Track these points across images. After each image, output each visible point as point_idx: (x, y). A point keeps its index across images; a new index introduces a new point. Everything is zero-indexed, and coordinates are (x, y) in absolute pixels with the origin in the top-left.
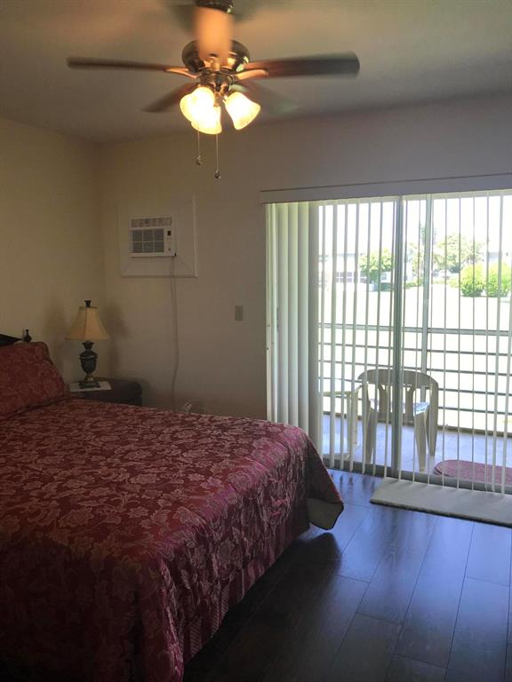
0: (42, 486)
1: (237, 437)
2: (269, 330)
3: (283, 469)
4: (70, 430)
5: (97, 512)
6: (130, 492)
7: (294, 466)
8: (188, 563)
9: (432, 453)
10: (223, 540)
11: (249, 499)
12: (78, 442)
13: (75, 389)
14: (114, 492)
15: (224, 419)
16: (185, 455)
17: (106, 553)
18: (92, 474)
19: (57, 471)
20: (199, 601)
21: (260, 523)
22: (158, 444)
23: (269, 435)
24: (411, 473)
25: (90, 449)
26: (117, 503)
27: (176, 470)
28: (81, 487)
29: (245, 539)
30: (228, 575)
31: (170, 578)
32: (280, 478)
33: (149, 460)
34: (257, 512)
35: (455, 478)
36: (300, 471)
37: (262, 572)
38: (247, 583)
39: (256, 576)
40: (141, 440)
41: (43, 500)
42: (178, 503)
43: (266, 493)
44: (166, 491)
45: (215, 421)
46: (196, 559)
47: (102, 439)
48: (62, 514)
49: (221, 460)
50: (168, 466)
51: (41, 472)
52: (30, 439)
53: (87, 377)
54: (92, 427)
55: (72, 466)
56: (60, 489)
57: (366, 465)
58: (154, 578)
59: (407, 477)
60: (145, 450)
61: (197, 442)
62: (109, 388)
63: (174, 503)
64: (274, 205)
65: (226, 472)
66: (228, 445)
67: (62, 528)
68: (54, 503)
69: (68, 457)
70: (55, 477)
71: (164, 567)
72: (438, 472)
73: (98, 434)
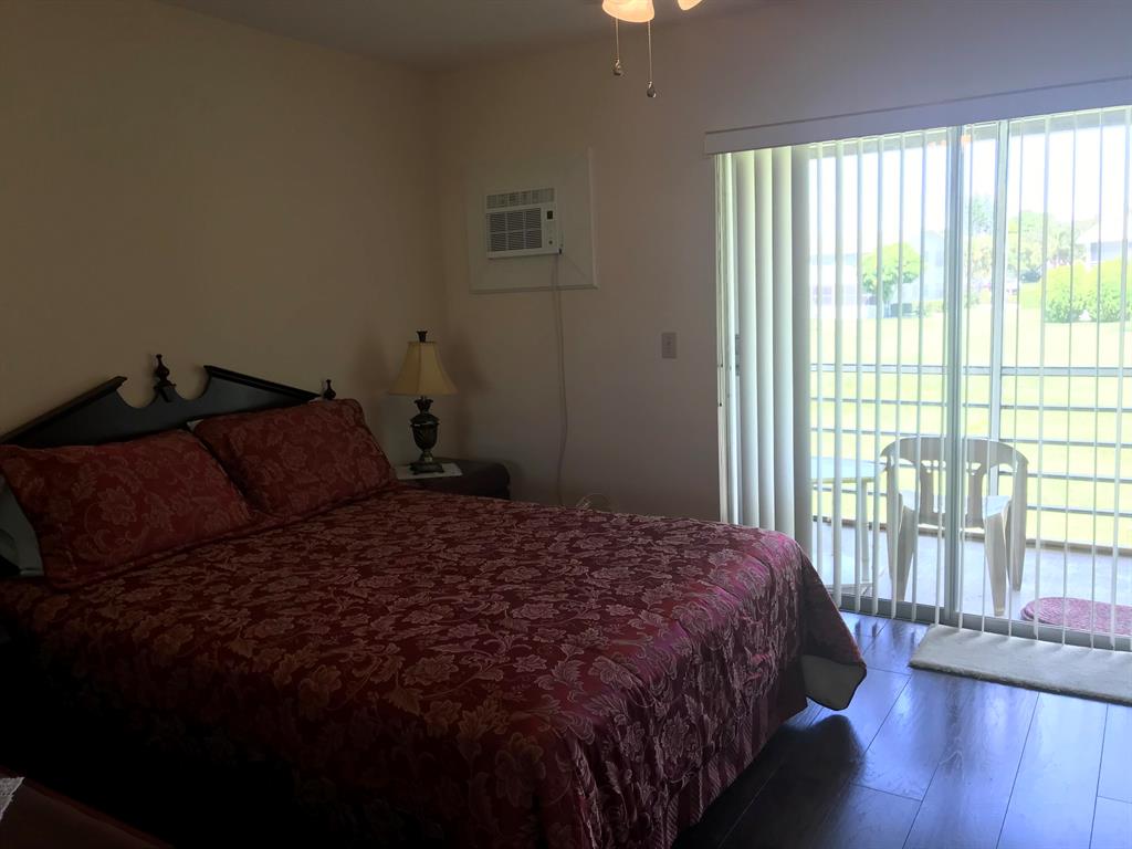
0: (370, 620)
1: (679, 548)
2: (721, 372)
3: (764, 603)
4: (403, 536)
5: (464, 661)
6: (512, 632)
7: (781, 599)
8: (616, 749)
9: (1017, 586)
10: (671, 715)
11: (710, 648)
12: (419, 554)
13: (404, 475)
14: (488, 631)
15: (655, 520)
16: (595, 574)
17: (484, 728)
18: (448, 602)
19: (391, 598)
20: (635, 817)
21: (729, 691)
22: (550, 558)
23: (735, 545)
24: (980, 618)
25: (442, 565)
26: (494, 648)
27: (585, 599)
28: (432, 623)
29: (706, 716)
30: (680, 776)
31: (590, 774)
32: (759, 617)
33: (539, 583)
34: (724, 672)
35: (1060, 627)
36: (791, 609)
37: (731, 776)
38: (708, 794)
39: (723, 782)
40: (520, 550)
41: (376, 642)
42: (593, 651)
43: (737, 641)
44: (570, 631)
45: (638, 523)
46: (629, 744)
47: (458, 549)
48: (405, 665)
49: (658, 583)
50: (572, 593)
51: (366, 600)
52: (343, 549)
53: (423, 456)
54: (438, 531)
55: (414, 591)
56: (399, 626)
57: (898, 604)
58: (563, 771)
59: (974, 624)
60: (528, 566)
61: (613, 555)
62: (460, 474)
63: (587, 649)
64: (729, 154)
65: (668, 603)
66: (665, 560)
67: (408, 686)
68: (393, 647)
69: (406, 577)
70: (390, 608)
71: (578, 753)
72: (1027, 615)
73: (451, 543)
